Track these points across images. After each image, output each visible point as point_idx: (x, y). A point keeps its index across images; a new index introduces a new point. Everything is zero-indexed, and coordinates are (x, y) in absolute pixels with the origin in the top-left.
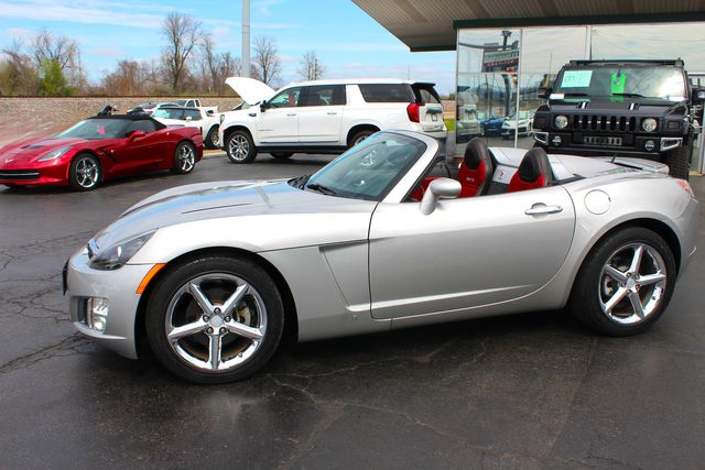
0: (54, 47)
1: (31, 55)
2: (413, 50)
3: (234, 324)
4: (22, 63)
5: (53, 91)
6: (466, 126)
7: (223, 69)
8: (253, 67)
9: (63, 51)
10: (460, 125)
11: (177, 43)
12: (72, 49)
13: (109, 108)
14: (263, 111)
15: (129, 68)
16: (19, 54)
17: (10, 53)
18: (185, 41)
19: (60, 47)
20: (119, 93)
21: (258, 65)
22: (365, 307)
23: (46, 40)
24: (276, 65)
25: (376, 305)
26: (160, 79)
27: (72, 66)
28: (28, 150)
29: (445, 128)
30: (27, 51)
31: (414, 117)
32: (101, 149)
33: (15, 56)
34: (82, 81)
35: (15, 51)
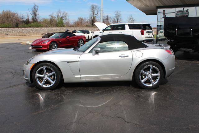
0: (62, 14)
1: (56, 17)
2: (147, 15)
3: (49, 78)
4: (54, 18)
5: (60, 26)
6: (160, 36)
7: (106, 20)
8: (114, 19)
9: (64, 15)
10: (158, 36)
11: (93, 12)
12: (66, 15)
13: (68, 30)
14: (103, 31)
15: (81, 19)
16: (53, 16)
17: (51, 16)
18: (96, 12)
19: (63, 14)
20: (77, 26)
21: (116, 19)
22: (79, 76)
23: (60, 13)
24: (121, 19)
25: (81, 76)
26: (89, 22)
27: (66, 19)
28: (40, 41)
29: (153, 37)
30: (55, 15)
31: (142, 33)
32: (58, 41)
33: (52, 17)
34: (69, 23)
35: (52, 16)
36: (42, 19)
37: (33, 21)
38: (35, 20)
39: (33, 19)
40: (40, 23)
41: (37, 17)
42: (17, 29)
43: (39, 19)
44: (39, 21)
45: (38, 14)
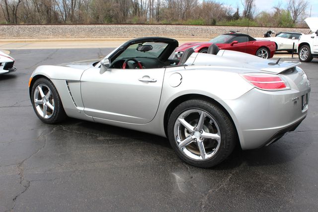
0: (296, 4)
4: (281, 12)
5: (285, 25)
9: (301, 6)
12: (304, 6)
14: (317, 36)
16: (280, 8)
19: (299, 5)
22: (82, 109)
23: (293, 2)
25: (86, 109)
33: (278, 9)
35: (278, 7)
36: (261, 13)
37: (245, 16)
38: (248, 15)
39: (245, 13)
40: (256, 19)
41: (252, 10)
42: (211, 27)
43: (255, 13)
44: (254, 16)
45: (255, 6)
